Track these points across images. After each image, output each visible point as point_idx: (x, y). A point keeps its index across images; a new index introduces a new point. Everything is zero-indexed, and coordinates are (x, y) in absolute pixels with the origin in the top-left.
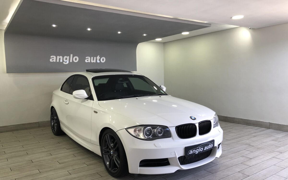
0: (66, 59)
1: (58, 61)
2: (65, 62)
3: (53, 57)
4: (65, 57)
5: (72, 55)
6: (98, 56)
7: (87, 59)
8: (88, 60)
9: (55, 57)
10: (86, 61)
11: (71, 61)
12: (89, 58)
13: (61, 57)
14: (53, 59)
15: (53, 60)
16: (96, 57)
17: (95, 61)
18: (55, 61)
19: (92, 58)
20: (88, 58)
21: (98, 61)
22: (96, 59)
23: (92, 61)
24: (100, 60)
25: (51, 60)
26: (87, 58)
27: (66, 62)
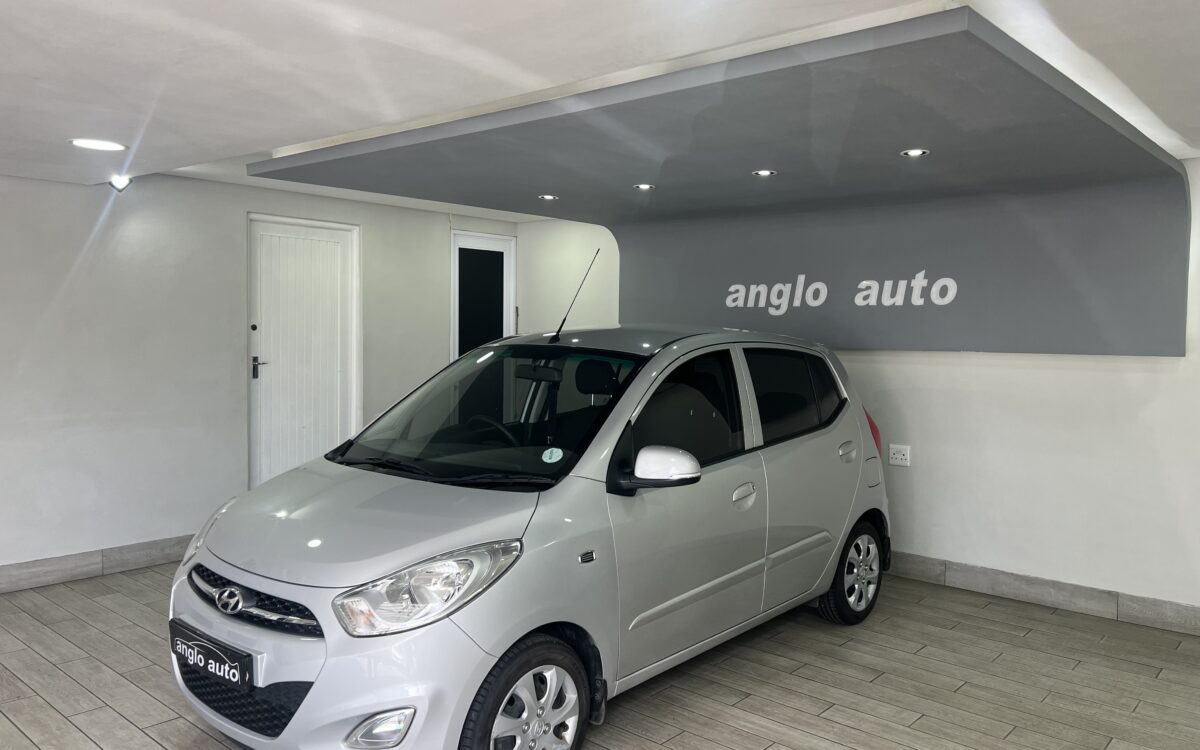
0: (780, 295)
1: (751, 304)
2: (774, 306)
3: (737, 291)
4: (777, 287)
5: (801, 278)
6: (920, 276)
7: (865, 293)
8: (870, 293)
9: (742, 288)
10: (859, 301)
11: (797, 303)
12: (875, 285)
13: (763, 289)
14: (738, 296)
15: (735, 300)
16: (910, 278)
17: (899, 300)
18: (740, 303)
19: (888, 284)
20: (868, 288)
21: (917, 300)
22: (909, 290)
23: (887, 301)
24: (926, 292)
25: (729, 302)
26: (864, 284)
27: (778, 307)
